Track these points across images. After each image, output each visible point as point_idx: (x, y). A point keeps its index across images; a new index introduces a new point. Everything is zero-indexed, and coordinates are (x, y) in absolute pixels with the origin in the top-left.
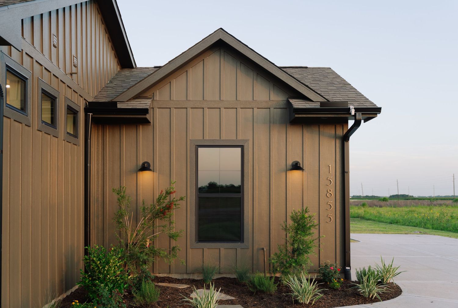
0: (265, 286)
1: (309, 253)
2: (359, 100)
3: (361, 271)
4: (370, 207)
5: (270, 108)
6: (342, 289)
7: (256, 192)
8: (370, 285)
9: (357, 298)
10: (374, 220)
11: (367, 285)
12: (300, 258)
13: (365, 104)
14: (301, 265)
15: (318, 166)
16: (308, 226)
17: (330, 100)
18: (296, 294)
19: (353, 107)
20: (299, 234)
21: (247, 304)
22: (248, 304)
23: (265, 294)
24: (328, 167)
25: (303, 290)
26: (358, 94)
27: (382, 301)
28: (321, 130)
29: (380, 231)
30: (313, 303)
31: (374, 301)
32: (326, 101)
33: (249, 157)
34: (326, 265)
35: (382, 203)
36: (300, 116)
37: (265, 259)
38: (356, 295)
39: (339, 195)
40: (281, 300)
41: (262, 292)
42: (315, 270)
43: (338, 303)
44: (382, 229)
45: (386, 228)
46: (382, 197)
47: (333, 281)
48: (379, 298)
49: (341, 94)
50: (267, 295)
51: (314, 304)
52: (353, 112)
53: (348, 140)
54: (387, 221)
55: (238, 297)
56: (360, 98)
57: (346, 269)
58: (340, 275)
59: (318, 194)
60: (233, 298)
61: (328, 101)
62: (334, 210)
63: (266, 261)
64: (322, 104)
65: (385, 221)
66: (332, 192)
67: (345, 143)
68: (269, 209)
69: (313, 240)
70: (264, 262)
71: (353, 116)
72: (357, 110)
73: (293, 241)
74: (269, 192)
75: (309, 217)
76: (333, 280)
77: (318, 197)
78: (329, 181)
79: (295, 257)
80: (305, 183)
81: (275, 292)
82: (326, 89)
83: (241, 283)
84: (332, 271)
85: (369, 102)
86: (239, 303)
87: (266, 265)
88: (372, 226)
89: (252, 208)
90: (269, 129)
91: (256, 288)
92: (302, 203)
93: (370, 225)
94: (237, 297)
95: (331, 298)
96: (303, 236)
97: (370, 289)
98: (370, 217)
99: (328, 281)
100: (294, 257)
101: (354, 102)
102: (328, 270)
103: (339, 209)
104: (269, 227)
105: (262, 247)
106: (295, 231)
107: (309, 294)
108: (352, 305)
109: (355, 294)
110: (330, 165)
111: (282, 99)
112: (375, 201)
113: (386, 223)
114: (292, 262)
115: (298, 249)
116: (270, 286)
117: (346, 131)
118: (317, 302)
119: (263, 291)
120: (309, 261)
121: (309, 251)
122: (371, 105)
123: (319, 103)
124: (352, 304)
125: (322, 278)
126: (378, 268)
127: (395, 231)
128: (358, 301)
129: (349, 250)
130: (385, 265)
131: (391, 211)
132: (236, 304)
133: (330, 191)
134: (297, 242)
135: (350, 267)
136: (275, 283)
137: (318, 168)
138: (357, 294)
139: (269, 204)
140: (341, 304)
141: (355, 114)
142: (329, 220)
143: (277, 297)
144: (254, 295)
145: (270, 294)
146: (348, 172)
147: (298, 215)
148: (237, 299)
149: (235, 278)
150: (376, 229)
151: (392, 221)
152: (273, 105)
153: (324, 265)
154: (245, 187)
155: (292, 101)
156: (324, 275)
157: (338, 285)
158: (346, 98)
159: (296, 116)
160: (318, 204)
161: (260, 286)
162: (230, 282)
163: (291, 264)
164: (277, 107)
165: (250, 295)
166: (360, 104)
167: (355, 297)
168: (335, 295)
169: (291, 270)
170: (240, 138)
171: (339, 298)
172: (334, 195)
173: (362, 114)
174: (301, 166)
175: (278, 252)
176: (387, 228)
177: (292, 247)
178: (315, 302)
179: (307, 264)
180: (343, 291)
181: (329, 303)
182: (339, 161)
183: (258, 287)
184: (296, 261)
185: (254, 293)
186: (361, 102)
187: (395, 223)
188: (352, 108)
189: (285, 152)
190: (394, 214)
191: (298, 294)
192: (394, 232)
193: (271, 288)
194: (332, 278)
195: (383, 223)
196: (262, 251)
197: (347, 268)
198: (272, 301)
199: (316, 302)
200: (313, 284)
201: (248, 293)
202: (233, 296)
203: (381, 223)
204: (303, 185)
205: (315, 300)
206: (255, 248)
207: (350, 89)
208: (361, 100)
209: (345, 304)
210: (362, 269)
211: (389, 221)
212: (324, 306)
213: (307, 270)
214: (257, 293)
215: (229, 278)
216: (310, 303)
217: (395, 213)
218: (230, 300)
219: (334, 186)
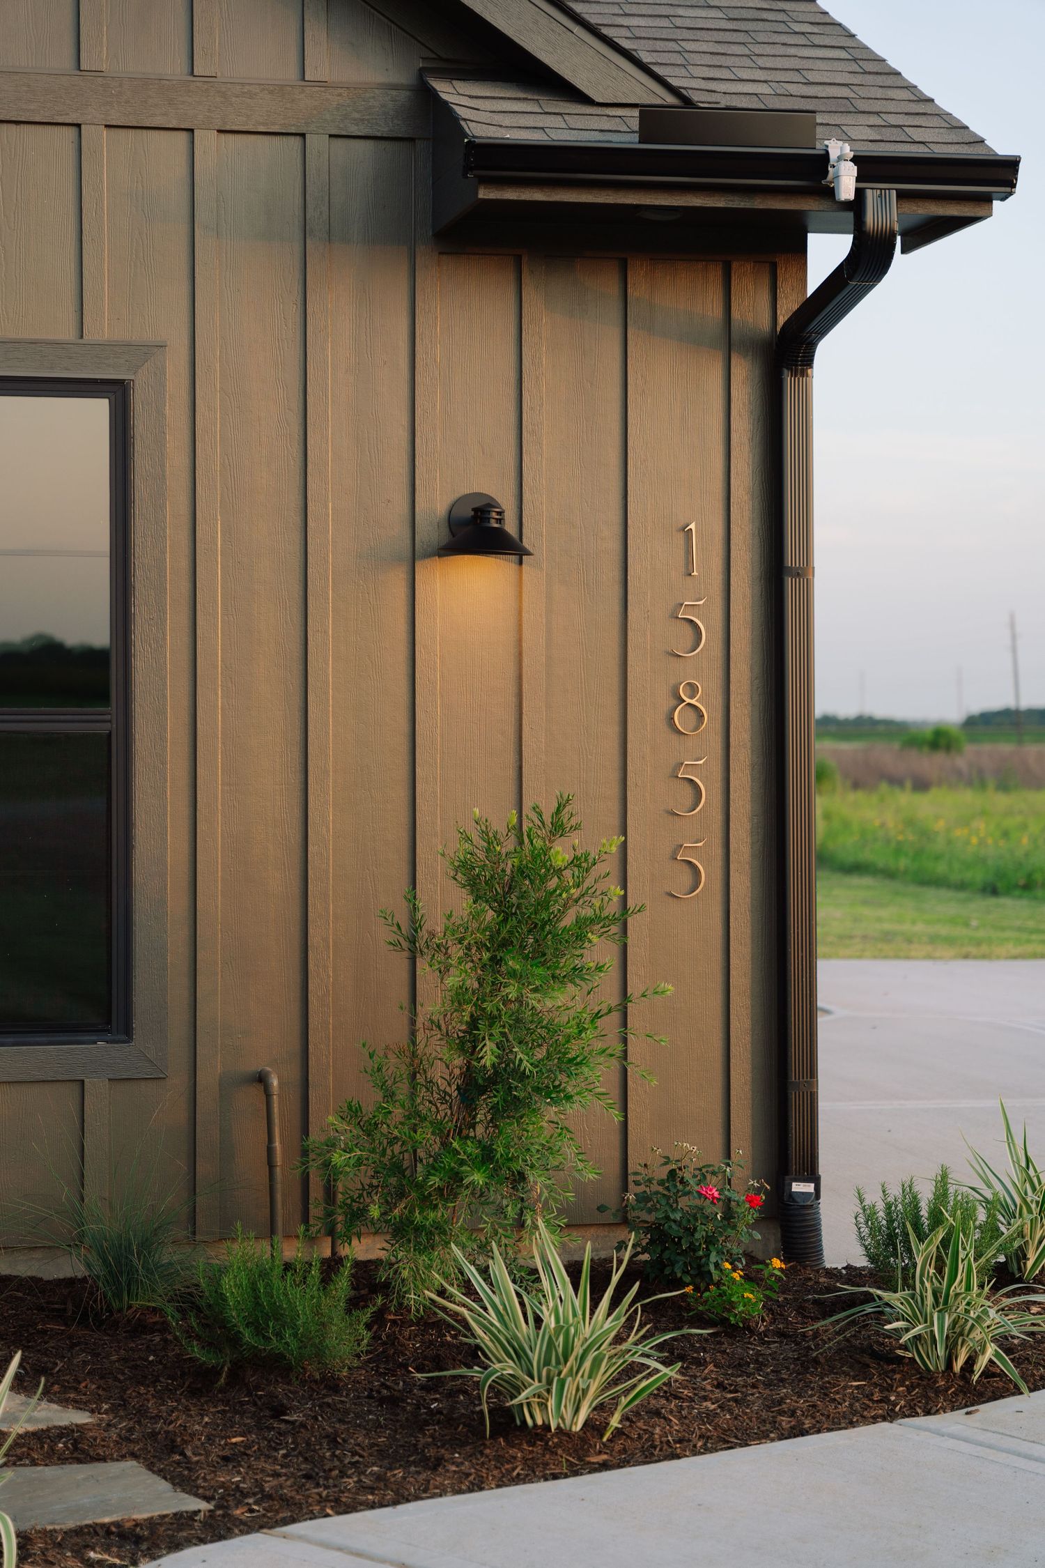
0: (294, 1327)
1: (568, 1098)
2: (877, 106)
3: (888, 1206)
4: (856, 785)
5: (303, 135)
6: (773, 1321)
7: (214, 700)
8: (957, 1295)
9: (875, 1379)
10: (889, 874)
11: (935, 1294)
12: (511, 1128)
13: (916, 135)
14: (522, 1177)
15: (618, 529)
16: (568, 921)
17: (695, 97)
18: (508, 1368)
19: (847, 150)
20: (513, 974)
21: (183, 1454)
22: (189, 1453)
23: (289, 1383)
24: (682, 535)
25: (551, 1344)
26: (870, 67)
27: (1031, 1390)
28: (637, 291)
29: (934, 939)
30: (615, 1422)
31: (981, 1395)
32: (671, 99)
33: (163, 466)
34: (672, 1173)
35: (929, 763)
36: (511, 194)
37: (277, 1144)
38: (867, 1360)
39: (748, 722)
40: (402, 1417)
41: (277, 1365)
42: (601, 1209)
43: (764, 1414)
44: (944, 930)
45: (967, 924)
46: (924, 724)
47: (716, 1277)
48: (1013, 1372)
49: (761, 62)
50: (303, 1383)
51: (618, 1433)
52: (846, 183)
53: (808, 361)
54: (968, 875)
55: (113, 1410)
56: (879, 93)
57: (791, 1194)
58: (759, 1237)
59: (614, 712)
60: (81, 1418)
61: (687, 102)
62: (718, 817)
63: (279, 1159)
64: (650, 118)
65: (955, 877)
66: (706, 701)
67: (788, 380)
68: (297, 812)
69: (597, 1016)
70: (271, 1165)
71: (847, 205)
72: (869, 168)
73: (473, 1023)
74: (297, 700)
75: (575, 862)
76: (717, 1265)
77: (614, 730)
78: (688, 630)
79: (480, 1129)
80: (533, 640)
81: (356, 1363)
82: (664, 23)
83: (120, 1310)
84: (709, 1210)
85: (935, 122)
86: (125, 1449)
87: (279, 1187)
88: (884, 913)
89: (185, 811)
90: (297, 275)
91: (235, 1340)
92: (511, 773)
93: (865, 902)
94: (105, 1406)
95: (720, 1386)
96: (536, 990)
97: (955, 1323)
98: (866, 856)
99: (687, 1279)
100: (473, 1126)
101: (848, 119)
102: (684, 1202)
103: (748, 807)
104: (295, 930)
105: (254, 1066)
106: (486, 956)
107: (587, 1364)
108: (852, 1424)
109: (863, 1351)
110: (692, 526)
111: (381, 78)
112: (886, 754)
113: (961, 886)
114: (462, 1163)
115: (505, 1074)
116: (323, 1324)
117: (796, 307)
118: (637, 1414)
119: (281, 1356)
120: (570, 1151)
121: (569, 1089)
122: (952, 137)
123: (636, 113)
124: (850, 1422)
125: (646, 1257)
126: (989, 1186)
127: (1029, 941)
128: (885, 1400)
129: (812, 1072)
130: (1028, 1160)
131: (983, 813)
132: (103, 1459)
133: (693, 690)
134: (496, 1031)
135: (816, 1180)
136: (354, 1304)
137: (614, 545)
138: (875, 1356)
139: (296, 779)
140: (785, 1422)
141: (859, 193)
142: (686, 878)
143: (369, 1397)
144: (220, 1391)
145: (323, 1379)
146: (804, 573)
147: (504, 851)
148: (109, 1425)
149: (70, 1282)
150: (906, 927)
151: (1000, 874)
152: (328, 117)
153: (663, 1173)
154: (141, 665)
155: (449, 91)
156: (659, 1236)
157: (749, 1301)
158: (793, 89)
159: (484, 194)
160: (615, 776)
161: (259, 1331)
162: (40, 1309)
163: (457, 1178)
164: (354, 130)
165: (193, 1393)
166: (889, 134)
167: (863, 1372)
168: (740, 1366)
169: (459, 1212)
170: (101, 329)
171: (768, 1385)
172: (719, 715)
173: (902, 195)
174: (510, 527)
175: (370, 1099)
176: (974, 923)
177: (459, 1061)
178: (625, 1418)
179: (557, 1168)
180: (781, 1334)
181: (710, 1416)
182: (746, 498)
183: (247, 1335)
184: (487, 1155)
185: (220, 1374)
186: (893, 120)
187: (1016, 886)
188: (840, 159)
189: (404, 435)
190: (1006, 834)
191: (520, 1373)
192: (1019, 950)
193: (331, 1342)
194: (713, 1257)
195: (944, 893)
196: (256, 1092)
197: (797, 1187)
198: (340, 1421)
199: (628, 1419)
200: (615, 1303)
201: (174, 1379)
202: (79, 1405)
203: (930, 892)
204: (520, 654)
205: (624, 1401)
206: (208, 1077)
207: (815, 29)
208: (891, 107)
209: (807, 1423)
210: (895, 1192)
211: (978, 876)
212: (680, 1441)
213: (561, 1212)
214: (235, 1377)
215: (32, 1278)
216: (594, 1427)
217: (1011, 823)
218: (64, 1432)
219: (718, 664)
